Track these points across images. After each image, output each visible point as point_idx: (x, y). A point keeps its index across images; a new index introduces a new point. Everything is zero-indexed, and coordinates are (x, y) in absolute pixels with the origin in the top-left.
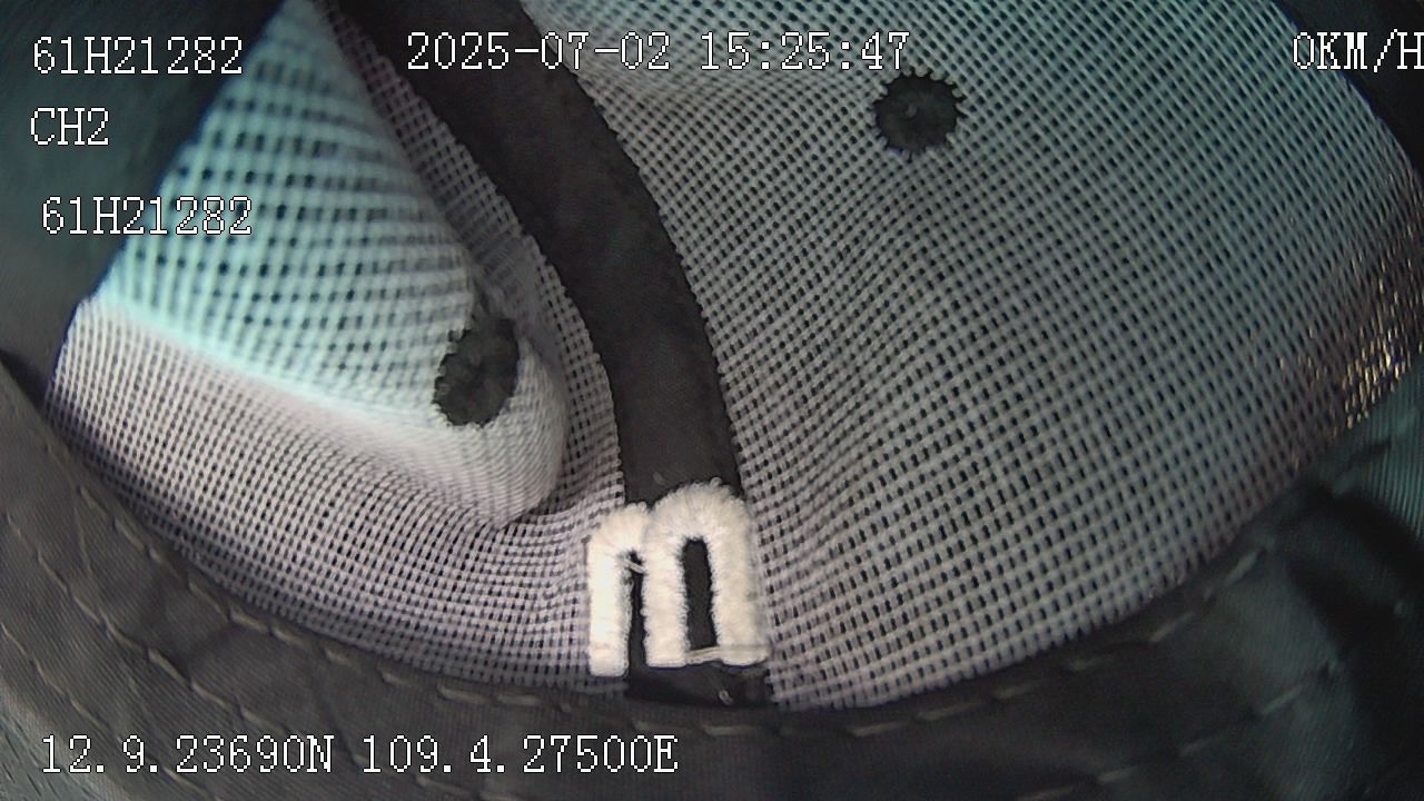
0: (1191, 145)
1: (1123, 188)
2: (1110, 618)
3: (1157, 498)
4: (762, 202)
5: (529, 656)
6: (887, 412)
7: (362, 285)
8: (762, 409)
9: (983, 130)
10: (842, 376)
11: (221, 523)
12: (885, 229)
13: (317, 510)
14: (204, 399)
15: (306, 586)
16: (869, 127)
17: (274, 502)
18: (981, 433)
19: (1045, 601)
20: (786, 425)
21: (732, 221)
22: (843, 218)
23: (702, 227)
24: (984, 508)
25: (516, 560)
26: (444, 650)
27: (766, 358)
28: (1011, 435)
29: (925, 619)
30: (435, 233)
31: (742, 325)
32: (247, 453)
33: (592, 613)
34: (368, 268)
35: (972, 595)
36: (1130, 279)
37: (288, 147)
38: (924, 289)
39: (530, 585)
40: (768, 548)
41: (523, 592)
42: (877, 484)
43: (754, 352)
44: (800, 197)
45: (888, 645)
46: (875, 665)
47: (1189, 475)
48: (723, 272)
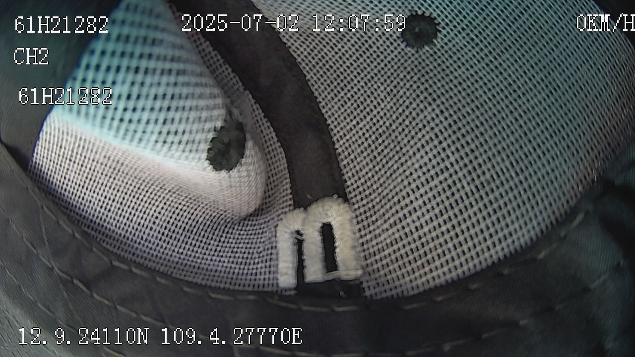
0: (540, 41)
1: (512, 60)
2: (518, 249)
3: (536, 194)
4: (352, 72)
5: (250, 280)
6: (414, 160)
7: (174, 104)
8: (355, 163)
9: (449, 37)
10: (392, 146)
11: (108, 223)
12: (408, 81)
13: (153, 216)
14: (102, 164)
15: (147, 250)
16: (398, 37)
17: (133, 212)
18: (457, 167)
19: (489, 242)
20: (367, 169)
21: (339, 81)
22: (389, 77)
23: (325, 84)
24: (460, 201)
25: (244, 237)
26: (211, 278)
27: (357, 140)
28: (470, 167)
29: (434, 254)
30: (207, 82)
31: (345, 126)
32: (121, 190)
33: (280, 259)
34: (177, 96)
35: (456, 241)
36: (518, 99)
37: (141, 41)
38: (427, 106)
39: (250, 248)
40: (361, 226)
41: (247, 251)
42: (411, 193)
43: (351, 138)
44: (369, 69)
45: (418, 267)
46: (412, 277)
47: (549, 183)
48: (336, 103)
